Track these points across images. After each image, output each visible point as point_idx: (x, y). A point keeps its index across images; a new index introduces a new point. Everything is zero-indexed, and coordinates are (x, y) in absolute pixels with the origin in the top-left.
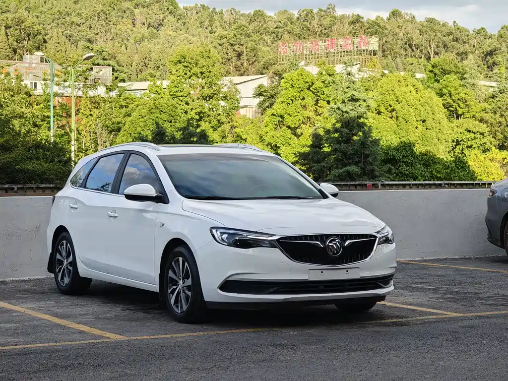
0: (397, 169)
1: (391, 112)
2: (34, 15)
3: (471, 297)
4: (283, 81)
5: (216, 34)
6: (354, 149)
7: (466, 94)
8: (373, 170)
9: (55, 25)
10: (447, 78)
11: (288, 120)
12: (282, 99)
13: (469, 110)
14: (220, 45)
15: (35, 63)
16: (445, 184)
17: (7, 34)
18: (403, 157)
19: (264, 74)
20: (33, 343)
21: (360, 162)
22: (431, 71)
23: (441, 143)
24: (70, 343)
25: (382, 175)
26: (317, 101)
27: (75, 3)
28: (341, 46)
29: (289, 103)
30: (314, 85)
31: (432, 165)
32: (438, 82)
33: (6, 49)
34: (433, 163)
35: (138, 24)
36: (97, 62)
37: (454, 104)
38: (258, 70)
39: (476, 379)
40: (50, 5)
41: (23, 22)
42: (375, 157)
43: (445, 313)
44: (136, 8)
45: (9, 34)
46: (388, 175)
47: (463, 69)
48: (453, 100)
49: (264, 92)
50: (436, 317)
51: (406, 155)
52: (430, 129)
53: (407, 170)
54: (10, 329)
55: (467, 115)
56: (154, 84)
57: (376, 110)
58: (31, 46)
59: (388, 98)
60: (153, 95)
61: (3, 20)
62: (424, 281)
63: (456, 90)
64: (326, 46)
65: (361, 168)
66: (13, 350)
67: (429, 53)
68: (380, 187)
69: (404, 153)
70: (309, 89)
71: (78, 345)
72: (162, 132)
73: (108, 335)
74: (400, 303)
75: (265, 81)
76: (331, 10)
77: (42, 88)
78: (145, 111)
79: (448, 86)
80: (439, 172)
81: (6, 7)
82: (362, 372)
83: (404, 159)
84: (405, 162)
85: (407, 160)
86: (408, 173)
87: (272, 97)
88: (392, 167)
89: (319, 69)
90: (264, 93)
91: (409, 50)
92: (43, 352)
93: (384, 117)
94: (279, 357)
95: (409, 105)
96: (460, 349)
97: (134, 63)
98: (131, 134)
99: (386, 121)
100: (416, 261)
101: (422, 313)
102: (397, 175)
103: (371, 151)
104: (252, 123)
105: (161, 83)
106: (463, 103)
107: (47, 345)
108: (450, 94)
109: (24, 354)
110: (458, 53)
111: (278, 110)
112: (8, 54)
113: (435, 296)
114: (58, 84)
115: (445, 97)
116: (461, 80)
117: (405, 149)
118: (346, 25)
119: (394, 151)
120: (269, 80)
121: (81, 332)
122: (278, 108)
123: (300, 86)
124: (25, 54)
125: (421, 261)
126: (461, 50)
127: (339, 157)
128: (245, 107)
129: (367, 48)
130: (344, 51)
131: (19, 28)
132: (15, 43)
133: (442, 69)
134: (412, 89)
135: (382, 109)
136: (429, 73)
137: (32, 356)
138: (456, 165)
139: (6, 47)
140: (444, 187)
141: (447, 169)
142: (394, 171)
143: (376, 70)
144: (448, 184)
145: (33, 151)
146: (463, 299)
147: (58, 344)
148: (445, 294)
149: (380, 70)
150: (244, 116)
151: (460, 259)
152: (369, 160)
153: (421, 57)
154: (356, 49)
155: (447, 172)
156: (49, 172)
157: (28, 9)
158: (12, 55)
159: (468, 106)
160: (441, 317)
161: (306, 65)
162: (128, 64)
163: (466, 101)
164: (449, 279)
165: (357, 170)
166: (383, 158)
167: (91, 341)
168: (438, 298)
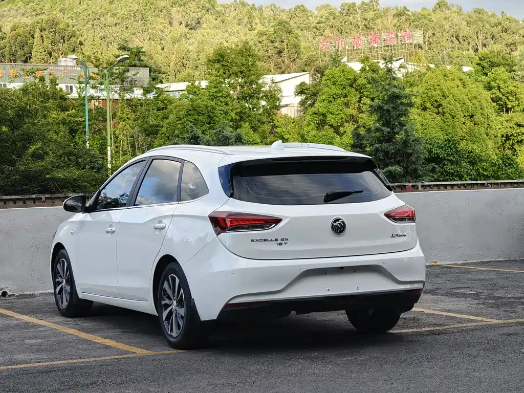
0: (442, 168)
1: (436, 107)
2: (68, 16)
3: (514, 302)
4: (324, 78)
5: (256, 32)
6: (396, 148)
7: (515, 86)
8: (416, 170)
9: (90, 26)
10: (496, 71)
11: (331, 119)
12: (324, 97)
13: (519, 103)
14: (260, 42)
15: (71, 66)
16: (488, 183)
17: (42, 36)
18: (448, 155)
19: (306, 71)
20: (57, 359)
21: (402, 161)
22: (478, 64)
23: (490, 139)
24: (94, 359)
25: (426, 175)
26: (361, 97)
27: (111, 3)
28: (384, 40)
29: (331, 101)
30: (357, 82)
31: (479, 163)
32: (487, 75)
33: (41, 53)
34: (479, 161)
35: (175, 22)
36: (133, 63)
37: (504, 98)
38: (300, 67)
39: (511, 390)
40: (85, 6)
41: (57, 24)
42: (418, 157)
43: (484, 319)
44: (173, 7)
45: (44, 36)
46: (432, 174)
47: (512, 61)
48: (502, 93)
49: (306, 89)
50: (475, 324)
51: (450, 153)
52: (478, 125)
53: (452, 169)
54: (34, 345)
55: (517, 109)
56: (192, 84)
57: (421, 106)
58: (66, 49)
59: (434, 93)
60: (191, 96)
61: (38, 23)
62: (466, 285)
63: (505, 83)
64: (369, 41)
65: (403, 167)
66: (36, 367)
67: (477, 45)
68: (420, 188)
69: (449, 151)
70: (351, 86)
71: (103, 361)
72: (196, 136)
73: (134, 349)
74: (439, 310)
75: (306, 78)
76: (374, 3)
77: (77, 91)
78: (183, 112)
79: (496, 80)
80: (485, 170)
81: (40, 8)
82: (393, 386)
83: (448, 157)
84: (450, 161)
85: (452, 158)
86: (453, 172)
87: (315, 94)
88: (436, 166)
89: (362, 65)
90: (306, 91)
91: (456, 42)
92: (66, 369)
93: (430, 113)
94: (308, 371)
95: (455, 101)
96: (498, 358)
97: (172, 64)
98: (168, 137)
99: (433, 117)
100: (458, 265)
101: (461, 321)
102: (442, 174)
103: (414, 150)
104: (294, 122)
105: (200, 83)
106: (513, 96)
107: (70, 361)
108: (499, 88)
109: (47, 371)
110: (506, 44)
111: (320, 108)
112: (42, 57)
113: (476, 301)
114: (94, 87)
115: (494, 91)
116: (511, 72)
117: (449, 147)
118: (390, 18)
119: (438, 149)
120: (311, 78)
121: (107, 347)
122: (320, 106)
123: (342, 83)
124: (61, 56)
125: (464, 264)
126: (510, 41)
127: (381, 157)
128: (286, 106)
129: (411, 41)
130: (388, 46)
131: (54, 31)
132: (50, 46)
133: (490, 61)
134: (459, 83)
135: (428, 105)
136: (476, 65)
137: (54, 373)
138: (503, 162)
139: (41, 51)
140: (487, 187)
141: (494, 166)
142: (438, 170)
143: (421, 65)
144: (491, 184)
145: (64, 158)
146: (505, 304)
147: (82, 360)
148: (487, 299)
149: (425, 64)
150: (286, 116)
151: (505, 261)
152: (412, 160)
153: (469, 50)
154: (400, 43)
155: (494, 170)
156: (81, 179)
157: (63, 11)
158: (47, 58)
159: (517, 99)
160: (480, 324)
161: (348, 61)
162: (165, 64)
163: (515, 95)
164: (492, 283)
165: (399, 170)
166: (427, 156)
167: (116, 357)
168: (478, 304)
